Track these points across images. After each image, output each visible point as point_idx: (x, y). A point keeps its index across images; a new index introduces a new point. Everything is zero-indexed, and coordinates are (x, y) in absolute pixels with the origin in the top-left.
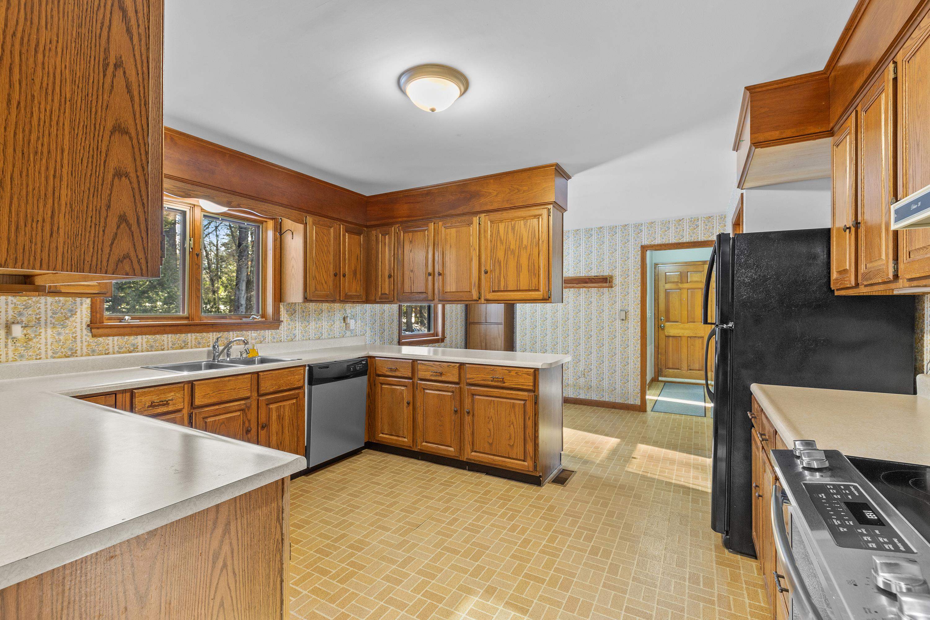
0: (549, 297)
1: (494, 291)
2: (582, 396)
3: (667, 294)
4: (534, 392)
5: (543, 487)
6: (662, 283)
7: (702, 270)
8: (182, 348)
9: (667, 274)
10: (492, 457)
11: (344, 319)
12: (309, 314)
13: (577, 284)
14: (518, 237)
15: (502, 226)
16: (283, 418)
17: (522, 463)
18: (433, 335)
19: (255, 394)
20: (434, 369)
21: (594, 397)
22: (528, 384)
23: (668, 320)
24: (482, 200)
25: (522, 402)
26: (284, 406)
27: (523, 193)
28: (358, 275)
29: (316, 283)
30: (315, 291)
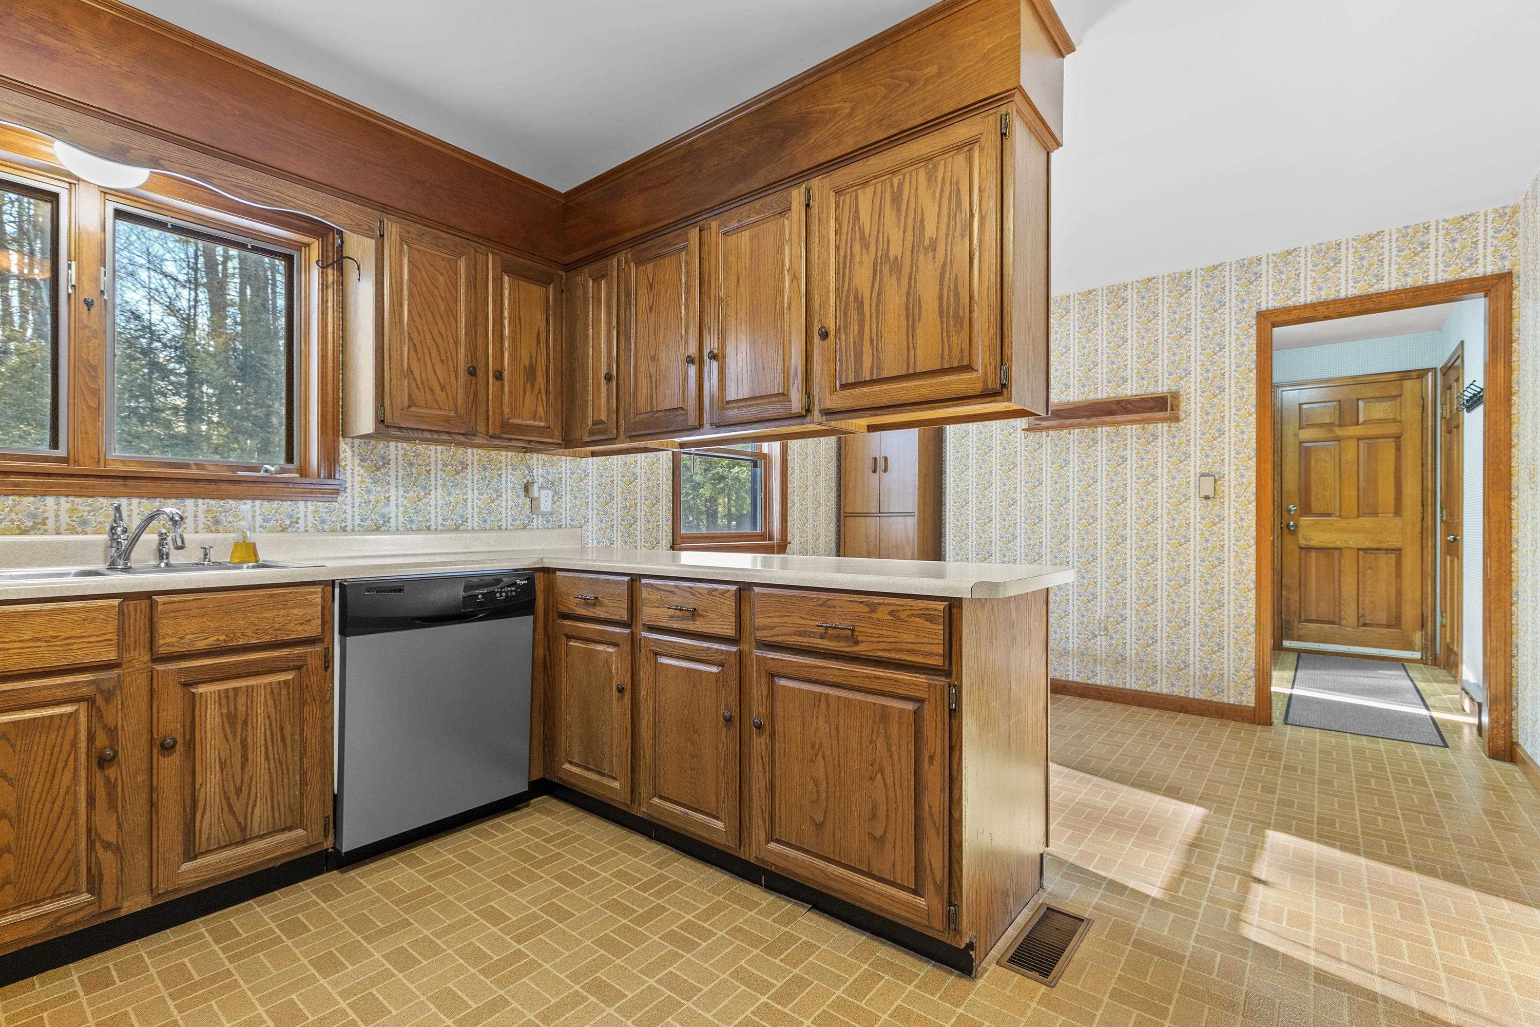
0: (1003, 386)
1: (844, 386)
2: (1101, 680)
3: (1305, 453)
4: (948, 674)
5: (981, 982)
6: (1290, 429)
7: (1394, 393)
8: (23, 532)
9: (1304, 406)
10: (821, 864)
11: (527, 488)
12: (428, 472)
13: (1088, 417)
14: (910, 221)
15: (865, 198)
16: (245, 723)
17: (909, 897)
18: (762, 537)
19: (140, 657)
20: (677, 600)
21: (1132, 682)
22: (927, 648)
23: (1306, 509)
24: (815, 136)
25: (910, 706)
26: (249, 690)
27: (925, 86)
28: (540, 380)
29: (414, 386)
30: (410, 406)
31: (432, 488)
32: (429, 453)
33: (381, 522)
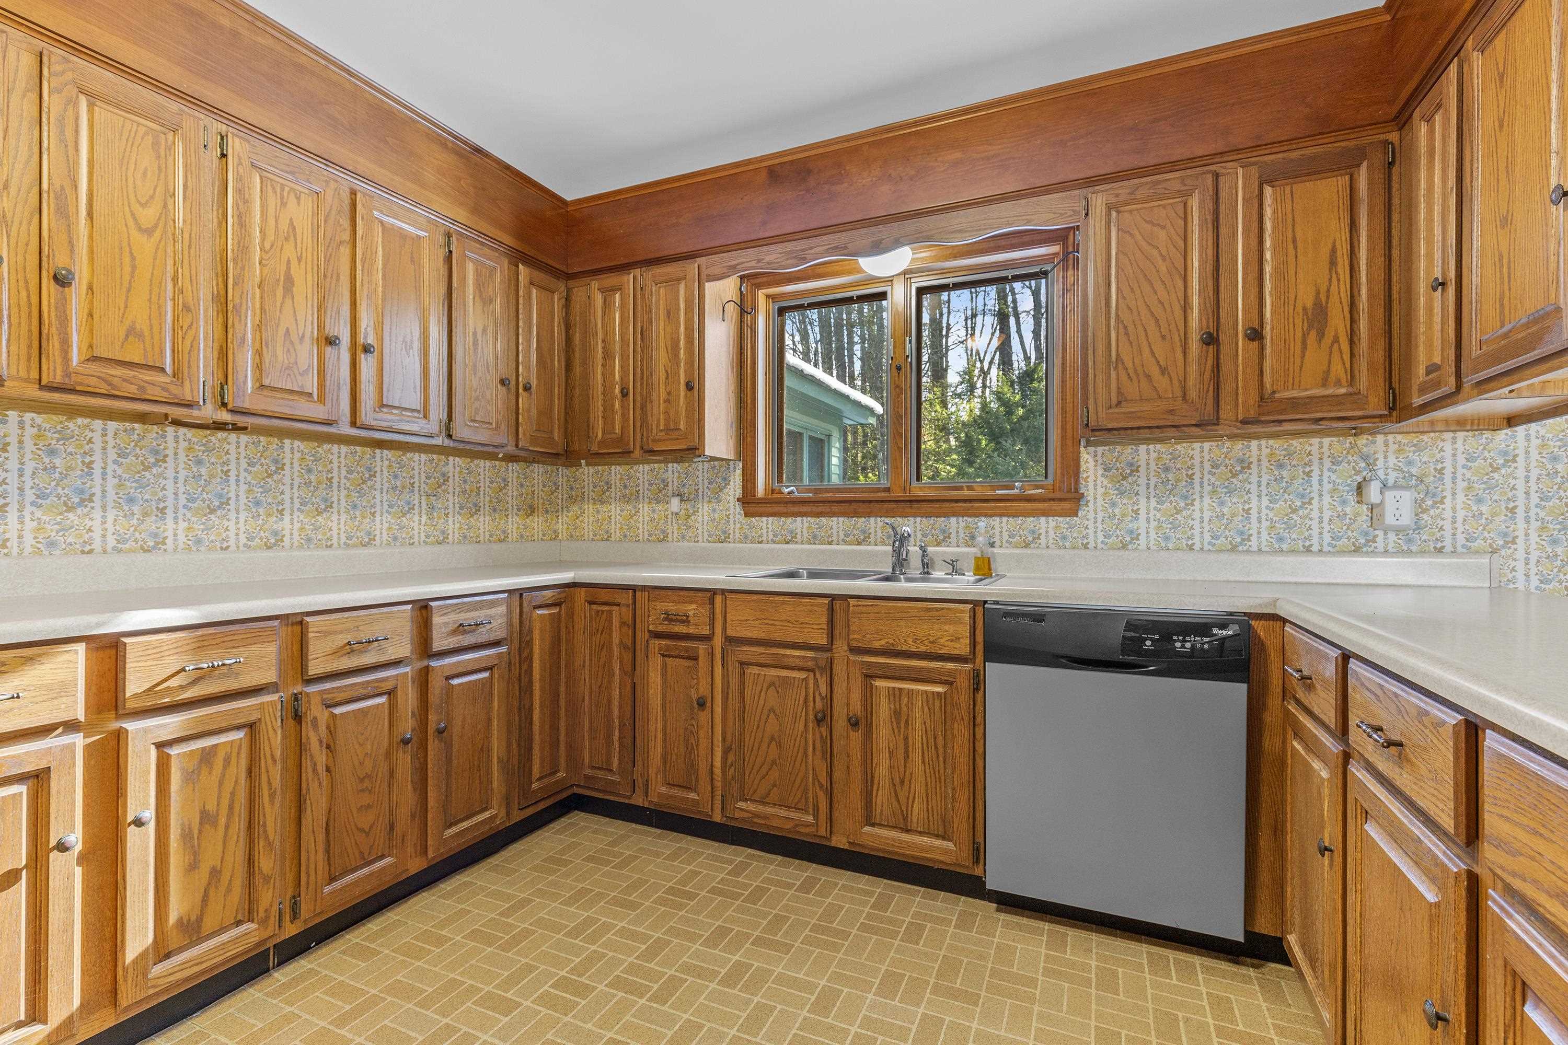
11: (1361, 489)
16: (907, 722)
19: (843, 646)
20: (1384, 715)
26: (910, 693)
28: (1338, 321)
29: (1124, 377)
30: (1119, 404)
31: (1197, 496)
32: (1191, 452)
33: (1128, 539)
